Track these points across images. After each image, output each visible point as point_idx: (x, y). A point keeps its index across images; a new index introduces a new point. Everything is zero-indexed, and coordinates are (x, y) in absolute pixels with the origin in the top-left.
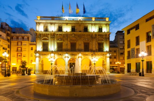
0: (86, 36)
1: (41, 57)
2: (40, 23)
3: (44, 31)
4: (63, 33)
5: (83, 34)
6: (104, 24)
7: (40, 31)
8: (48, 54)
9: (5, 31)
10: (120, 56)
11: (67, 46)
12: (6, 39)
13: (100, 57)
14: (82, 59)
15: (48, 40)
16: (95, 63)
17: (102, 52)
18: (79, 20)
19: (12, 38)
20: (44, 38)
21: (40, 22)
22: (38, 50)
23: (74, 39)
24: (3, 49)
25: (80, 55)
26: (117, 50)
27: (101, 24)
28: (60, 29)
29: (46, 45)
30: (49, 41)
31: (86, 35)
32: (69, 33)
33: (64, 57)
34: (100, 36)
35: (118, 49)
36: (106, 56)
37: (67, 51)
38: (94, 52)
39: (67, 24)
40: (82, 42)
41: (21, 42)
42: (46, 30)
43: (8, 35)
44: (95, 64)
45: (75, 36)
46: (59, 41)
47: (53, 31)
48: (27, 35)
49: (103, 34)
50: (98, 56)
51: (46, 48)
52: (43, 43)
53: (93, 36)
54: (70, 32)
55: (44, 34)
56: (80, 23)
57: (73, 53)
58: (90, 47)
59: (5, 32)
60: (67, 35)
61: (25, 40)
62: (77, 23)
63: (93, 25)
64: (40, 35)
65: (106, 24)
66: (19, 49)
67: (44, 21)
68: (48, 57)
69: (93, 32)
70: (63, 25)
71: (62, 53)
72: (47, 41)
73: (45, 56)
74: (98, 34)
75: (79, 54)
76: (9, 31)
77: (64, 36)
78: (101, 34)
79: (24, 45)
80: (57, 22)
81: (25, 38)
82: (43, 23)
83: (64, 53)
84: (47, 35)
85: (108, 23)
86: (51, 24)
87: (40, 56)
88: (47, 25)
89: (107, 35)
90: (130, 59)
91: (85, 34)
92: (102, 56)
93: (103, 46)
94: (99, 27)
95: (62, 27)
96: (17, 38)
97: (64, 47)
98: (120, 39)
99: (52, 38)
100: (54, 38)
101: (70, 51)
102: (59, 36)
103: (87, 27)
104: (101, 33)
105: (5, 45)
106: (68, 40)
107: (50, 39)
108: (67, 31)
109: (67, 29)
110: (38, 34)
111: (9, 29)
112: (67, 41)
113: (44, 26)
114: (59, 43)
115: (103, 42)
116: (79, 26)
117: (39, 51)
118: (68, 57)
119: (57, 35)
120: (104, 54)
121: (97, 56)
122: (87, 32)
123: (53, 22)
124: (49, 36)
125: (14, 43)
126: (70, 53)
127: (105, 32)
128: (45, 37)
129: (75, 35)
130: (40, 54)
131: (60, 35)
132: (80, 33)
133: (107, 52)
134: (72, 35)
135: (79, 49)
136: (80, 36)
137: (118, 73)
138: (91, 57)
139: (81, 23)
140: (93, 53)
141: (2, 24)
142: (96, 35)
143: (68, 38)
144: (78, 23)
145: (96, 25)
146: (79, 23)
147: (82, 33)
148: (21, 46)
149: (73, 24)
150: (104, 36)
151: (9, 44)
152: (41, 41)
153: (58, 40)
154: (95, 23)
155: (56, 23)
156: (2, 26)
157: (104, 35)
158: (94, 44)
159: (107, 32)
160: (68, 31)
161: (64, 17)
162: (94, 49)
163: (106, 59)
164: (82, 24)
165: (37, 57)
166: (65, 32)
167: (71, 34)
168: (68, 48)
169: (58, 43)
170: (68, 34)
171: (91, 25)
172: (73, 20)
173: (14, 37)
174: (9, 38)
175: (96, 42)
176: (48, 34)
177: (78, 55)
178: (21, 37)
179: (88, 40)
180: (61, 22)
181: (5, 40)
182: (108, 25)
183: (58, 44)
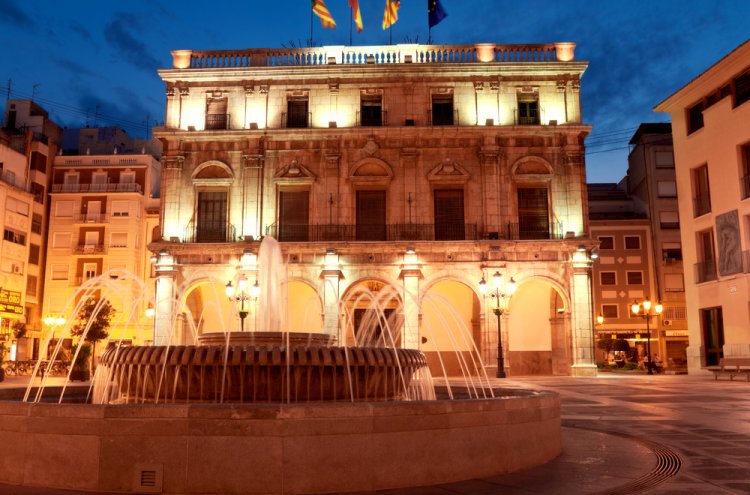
0: (444, 151)
1: (185, 273)
2: (185, 87)
3: (208, 127)
4: (315, 136)
5: (428, 137)
6: (550, 78)
7: (184, 127)
8: (228, 257)
9: (25, 144)
10: (662, 269)
11: (334, 210)
12: (28, 187)
13: (532, 273)
14: (423, 283)
15: (227, 176)
16: (504, 305)
17: (540, 242)
18: (403, 61)
19: (57, 179)
20: (205, 165)
21: (190, 80)
22: (167, 235)
23: (375, 165)
24: (5, 238)
25: (411, 260)
26: (643, 233)
27: (531, 79)
28: (296, 114)
29: (217, 205)
30: (236, 184)
31: (443, 143)
32: (346, 135)
33: (314, 271)
34: (525, 150)
35: (647, 228)
36: (566, 267)
37: (333, 236)
38: (495, 242)
39: (335, 84)
40: (424, 185)
41: (104, 200)
42: (220, 122)
43: (37, 163)
44: (498, 313)
45: (382, 151)
46: (286, 182)
47: (254, 126)
48: (134, 162)
49: (544, 134)
50: (523, 265)
51: (216, 224)
52: (200, 194)
53: (485, 147)
54: (351, 129)
55: (210, 144)
56: (410, 75)
57: (368, 250)
58: (472, 215)
59: (23, 151)
60: (334, 144)
61: (126, 189)
62: (389, 80)
63: (487, 84)
64: (186, 149)
65: (561, 81)
66: (92, 237)
67: (210, 76)
68: (228, 271)
69: (482, 123)
70: (312, 94)
71: (306, 251)
72: (224, 183)
73: (207, 267)
74: (514, 134)
75: (402, 254)
76: (44, 140)
77: (317, 154)
78: (532, 133)
79: (116, 214)
80: (281, 78)
81: (123, 175)
82: (204, 84)
83: (317, 250)
84: (221, 151)
85: (572, 73)
86: (249, 86)
87: (180, 269)
88: (224, 95)
89: (569, 141)
90: (716, 278)
91: (437, 141)
92: (545, 265)
93: (547, 207)
94: (519, 96)
95: (307, 103)
96: (86, 177)
97: (317, 217)
98: (659, 168)
99: (248, 163)
100: (260, 163)
101: (350, 238)
102: (290, 155)
103: (450, 98)
104: (530, 132)
105: (15, 216)
106: (339, 176)
107: (237, 173)
108: (333, 125)
109: (334, 112)
110: (175, 146)
111: (47, 134)
112: (333, 181)
113: (209, 101)
114: (288, 194)
115: (545, 179)
116: (406, 95)
117: (174, 240)
118: (341, 276)
119: (281, 145)
120: (556, 253)
121: (513, 267)
122: (447, 128)
123: (258, 78)
124: (236, 155)
125: (66, 204)
126: (353, 250)
127: (553, 123)
128: (214, 163)
129: (379, 143)
130: (178, 258)
131: (295, 145)
132: (408, 133)
133: (570, 237)
134: (363, 144)
135: (402, 225)
136: (410, 153)
137: (650, 373)
138: (478, 269)
139: (413, 80)
140: (486, 249)
141: (13, 106)
142: (501, 141)
143: (338, 162)
144: (401, 77)
145: (501, 88)
146: (404, 80)
147: (422, 132)
148: (102, 220)
149: (366, 85)
150: (550, 145)
151: (40, 209)
152: (189, 183)
153: (282, 176)
154: (496, 73)
155: (275, 83)
156: (12, 116)
157: (550, 140)
158: (496, 194)
159: (569, 125)
160: (340, 125)
161: (318, 51)
162: (495, 224)
163: (567, 285)
164: (420, 80)
165: (166, 273)
166: (322, 130)
167: (355, 141)
168: (343, 221)
169: (285, 190)
170: (339, 142)
171: (471, 84)
172: (370, 61)
173: (67, 175)
174: (41, 179)
175: (507, 180)
176: (231, 145)
177: (400, 261)
178: (105, 174)
179: (457, 172)
180: (304, 77)
181: (23, 190)
182: (569, 83)
183: (282, 197)
